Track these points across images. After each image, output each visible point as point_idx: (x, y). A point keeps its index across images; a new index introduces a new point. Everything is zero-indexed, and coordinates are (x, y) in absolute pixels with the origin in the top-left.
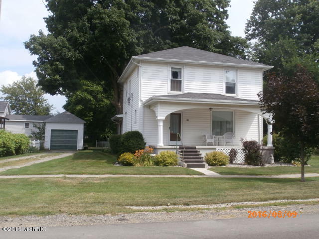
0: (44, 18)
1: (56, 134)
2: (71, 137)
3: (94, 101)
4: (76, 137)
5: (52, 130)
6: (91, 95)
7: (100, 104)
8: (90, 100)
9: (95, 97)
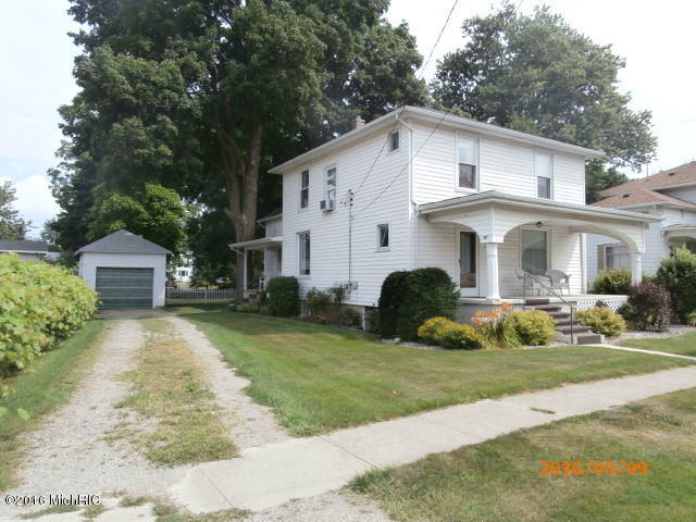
0: (70, 35)
1: (107, 276)
2: (139, 282)
3: (146, 215)
4: (150, 282)
5: (98, 268)
6: (142, 203)
7: (158, 220)
8: (138, 213)
9: (148, 207)
